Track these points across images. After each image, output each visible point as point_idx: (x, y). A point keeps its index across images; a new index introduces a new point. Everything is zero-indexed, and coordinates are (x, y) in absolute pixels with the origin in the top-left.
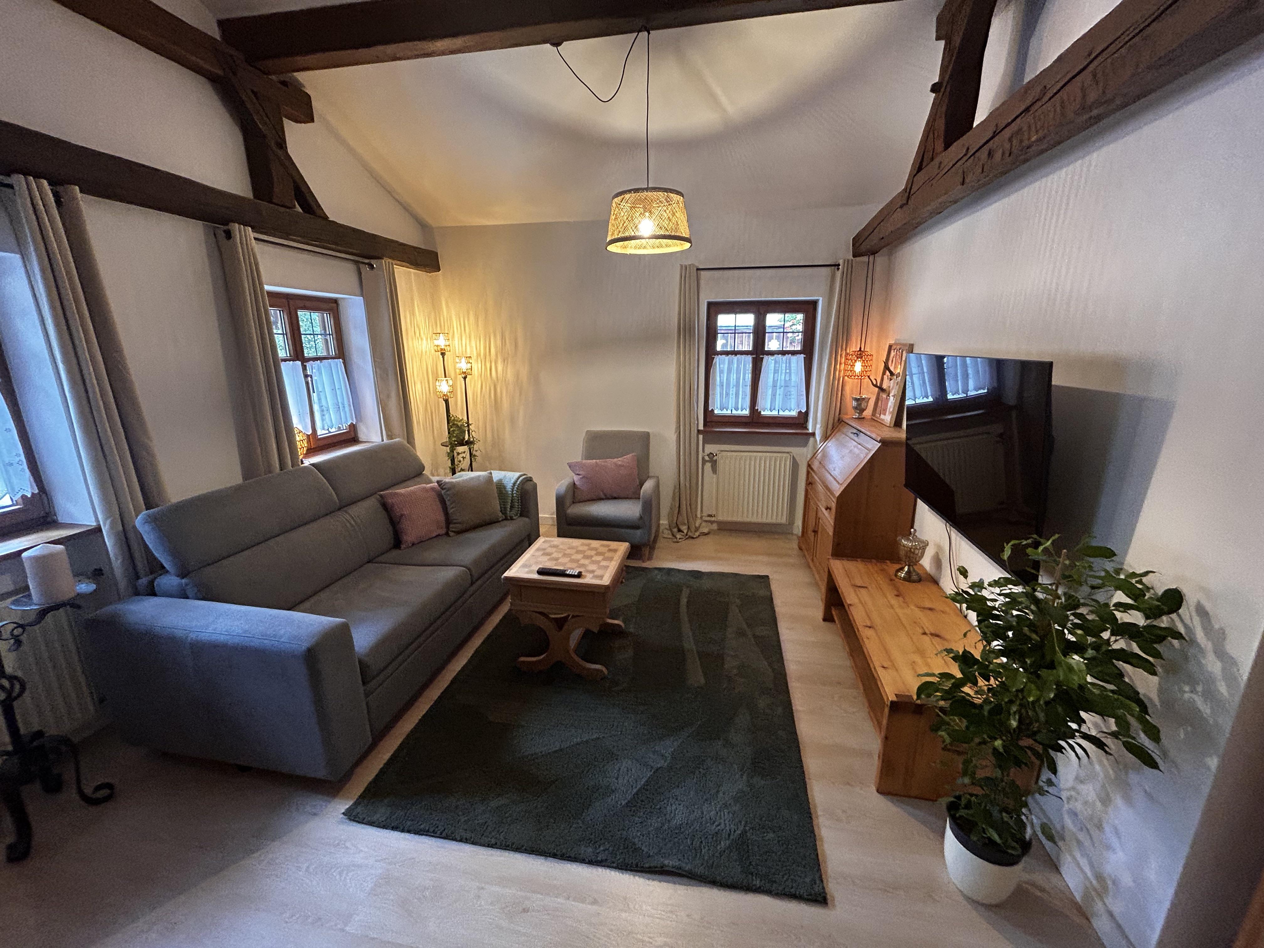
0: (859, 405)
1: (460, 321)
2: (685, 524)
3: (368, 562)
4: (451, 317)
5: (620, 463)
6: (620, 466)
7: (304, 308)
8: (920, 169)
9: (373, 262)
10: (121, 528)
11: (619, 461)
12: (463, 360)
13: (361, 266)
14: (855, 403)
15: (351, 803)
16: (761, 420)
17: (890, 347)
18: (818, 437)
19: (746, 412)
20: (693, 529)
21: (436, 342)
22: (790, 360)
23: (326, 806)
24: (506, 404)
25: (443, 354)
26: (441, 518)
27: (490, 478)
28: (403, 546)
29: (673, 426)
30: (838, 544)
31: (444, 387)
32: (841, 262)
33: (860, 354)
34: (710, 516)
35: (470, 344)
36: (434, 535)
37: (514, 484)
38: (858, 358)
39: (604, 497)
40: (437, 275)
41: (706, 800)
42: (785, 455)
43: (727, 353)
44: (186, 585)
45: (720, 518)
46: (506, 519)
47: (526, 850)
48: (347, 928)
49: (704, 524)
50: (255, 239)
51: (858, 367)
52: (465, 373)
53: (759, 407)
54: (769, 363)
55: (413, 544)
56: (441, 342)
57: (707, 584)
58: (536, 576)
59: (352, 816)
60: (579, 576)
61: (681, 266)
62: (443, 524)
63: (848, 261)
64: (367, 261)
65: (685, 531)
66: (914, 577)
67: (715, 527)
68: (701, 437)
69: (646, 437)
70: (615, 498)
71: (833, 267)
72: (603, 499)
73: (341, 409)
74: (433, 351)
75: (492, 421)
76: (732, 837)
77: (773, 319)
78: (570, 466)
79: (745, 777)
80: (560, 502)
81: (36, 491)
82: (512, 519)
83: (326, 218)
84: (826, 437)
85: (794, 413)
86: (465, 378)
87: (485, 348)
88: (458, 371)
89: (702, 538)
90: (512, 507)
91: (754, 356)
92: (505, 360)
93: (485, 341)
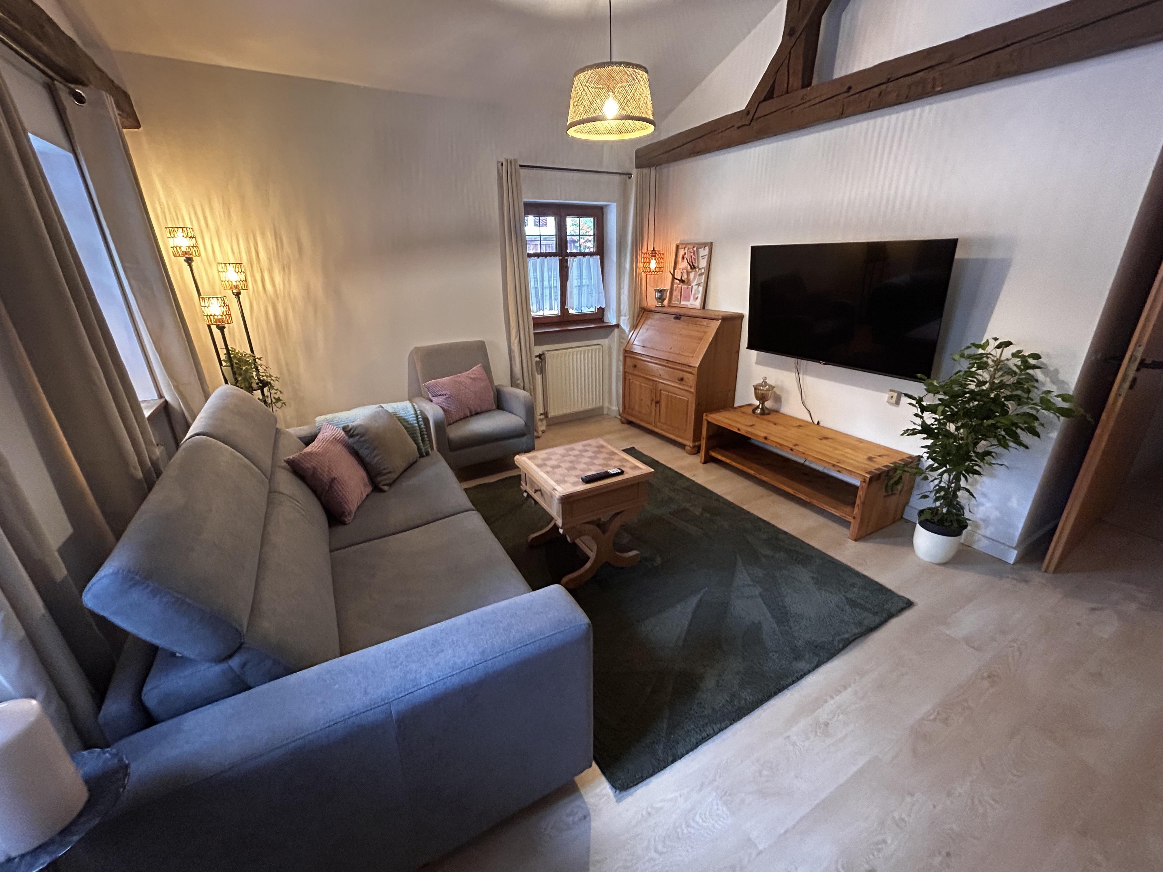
0: (662, 296)
3: (331, 551)
8: (769, 96)
9: (80, 89)
11: (471, 374)
12: (231, 268)
14: (658, 295)
15: (603, 780)
16: (570, 319)
17: (677, 247)
18: (625, 326)
19: (556, 311)
22: (589, 260)
25: (188, 261)
26: (362, 472)
27: (386, 412)
28: (347, 519)
31: (212, 310)
32: (632, 172)
33: (654, 254)
34: (542, 414)
36: (365, 496)
37: (416, 414)
38: (652, 256)
39: (470, 414)
42: (596, 347)
43: (537, 255)
45: (553, 414)
46: (422, 456)
51: (653, 264)
52: (236, 287)
53: (568, 306)
54: (573, 263)
56: (180, 241)
60: (620, 472)
62: (367, 478)
64: (71, 87)
68: (533, 340)
69: (481, 347)
70: (480, 413)
71: (625, 176)
72: (470, 417)
77: (572, 223)
78: (428, 387)
82: (428, 454)
84: (634, 327)
85: (592, 310)
86: (236, 295)
88: (224, 285)
90: (424, 441)
91: (561, 258)
92: (285, 268)
93: (247, 241)
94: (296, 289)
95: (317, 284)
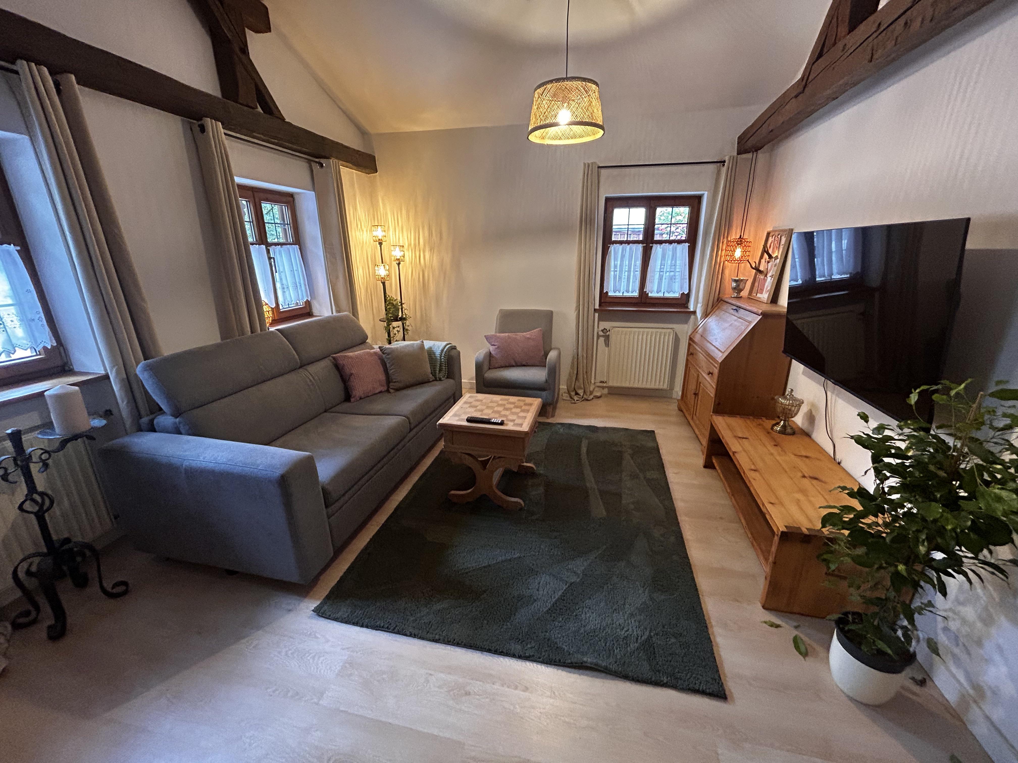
0: (738, 286)
1: (394, 216)
2: (581, 388)
3: (325, 411)
4: (386, 214)
5: (528, 336)
6: (529, 338)
7: (267, 200)
8: (820, 55)
9: (322, 161)
10: (125, 376)
11: (527, 334)
12: (397, 248)
13: (313, 164)
14: (734, 284)
15: (318, 603)
16: (648, 301)
17: (768, 234)
18: (699, 314)
19: (636, 294)
20: (588, 394)
21: (375, 233)
22: (676, 248)
23: (299, 604)
24: (432, 287)
25: (381, 244)
26: (382, 377)
27: (422, 346)
28: (352, 400)
29: (574, 305)
30: (719, 404)
31: (382, 272)
32: (727, 159)
33: (740, 241)
34: (601, 382)
35: (403, 236)
36: (377, 392)
37: (442, 351)
38: (738, 244)
39: (514, 364)
40: (375, 177)
41: (615, 610)
42: (669, 330)
43: (621, 242)
44: (180, 423)
45: (611, 384)
46: (436, 380)
47: (465, 645)
48: (321, 702)
49: (596, 389)
50: (225, 134)
51: (738, 253)
52: (398, 259)
53: (647, 289)
54: (657, 250)
55: (361, 398)
56: (379, 233)
57: (602, 437)
58: (466, 423)
59: (320, 612)
60: (502, 423)
61: (585, 164)
62: (384, 382)
63: (733, 157)
64: (317, 160)
65: (582, 394)
66: (789, 430)
67: (606, 391)
68: (597, 315)
69: (549, 316)
70: (524, 366)
71: (718, 164)
72: (513, 366)
73: (299, 287)
74: (372, 241)
75: (421, 301)
76: (639, 641)
77: (662, 213)
78: (487, 338)
79: (647, 591)
80: (479, 367)
81: (55, 344)
82: (440, 380)
83: (283, 119)
84: (706, 315)
85: (677, 295)
86: (399, 264)
87: (415, 239)
88: (393, 258)
89: (595, 401)
90: (440, 370)
91: (645, 245)
92: (431, 250)
93: (415, 233)
94: (435, 263)
95: (447, 259)
